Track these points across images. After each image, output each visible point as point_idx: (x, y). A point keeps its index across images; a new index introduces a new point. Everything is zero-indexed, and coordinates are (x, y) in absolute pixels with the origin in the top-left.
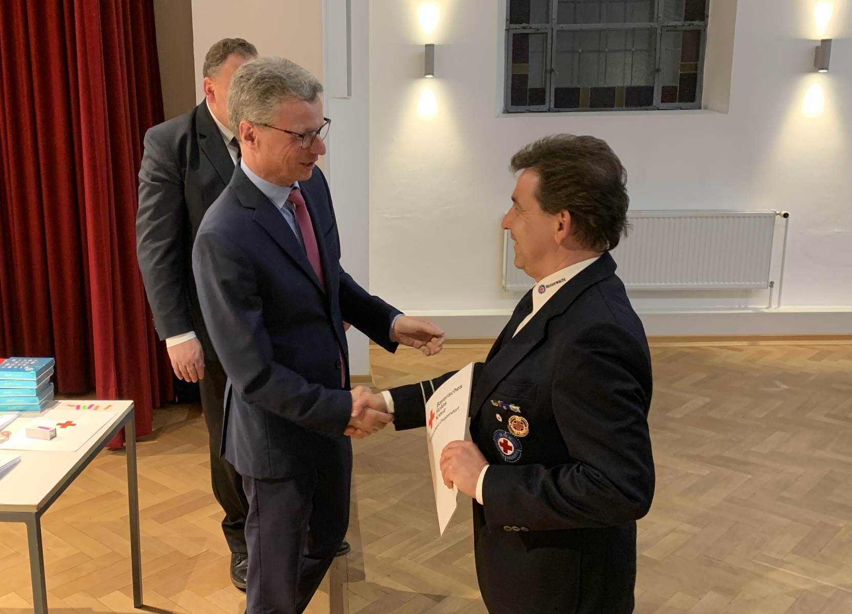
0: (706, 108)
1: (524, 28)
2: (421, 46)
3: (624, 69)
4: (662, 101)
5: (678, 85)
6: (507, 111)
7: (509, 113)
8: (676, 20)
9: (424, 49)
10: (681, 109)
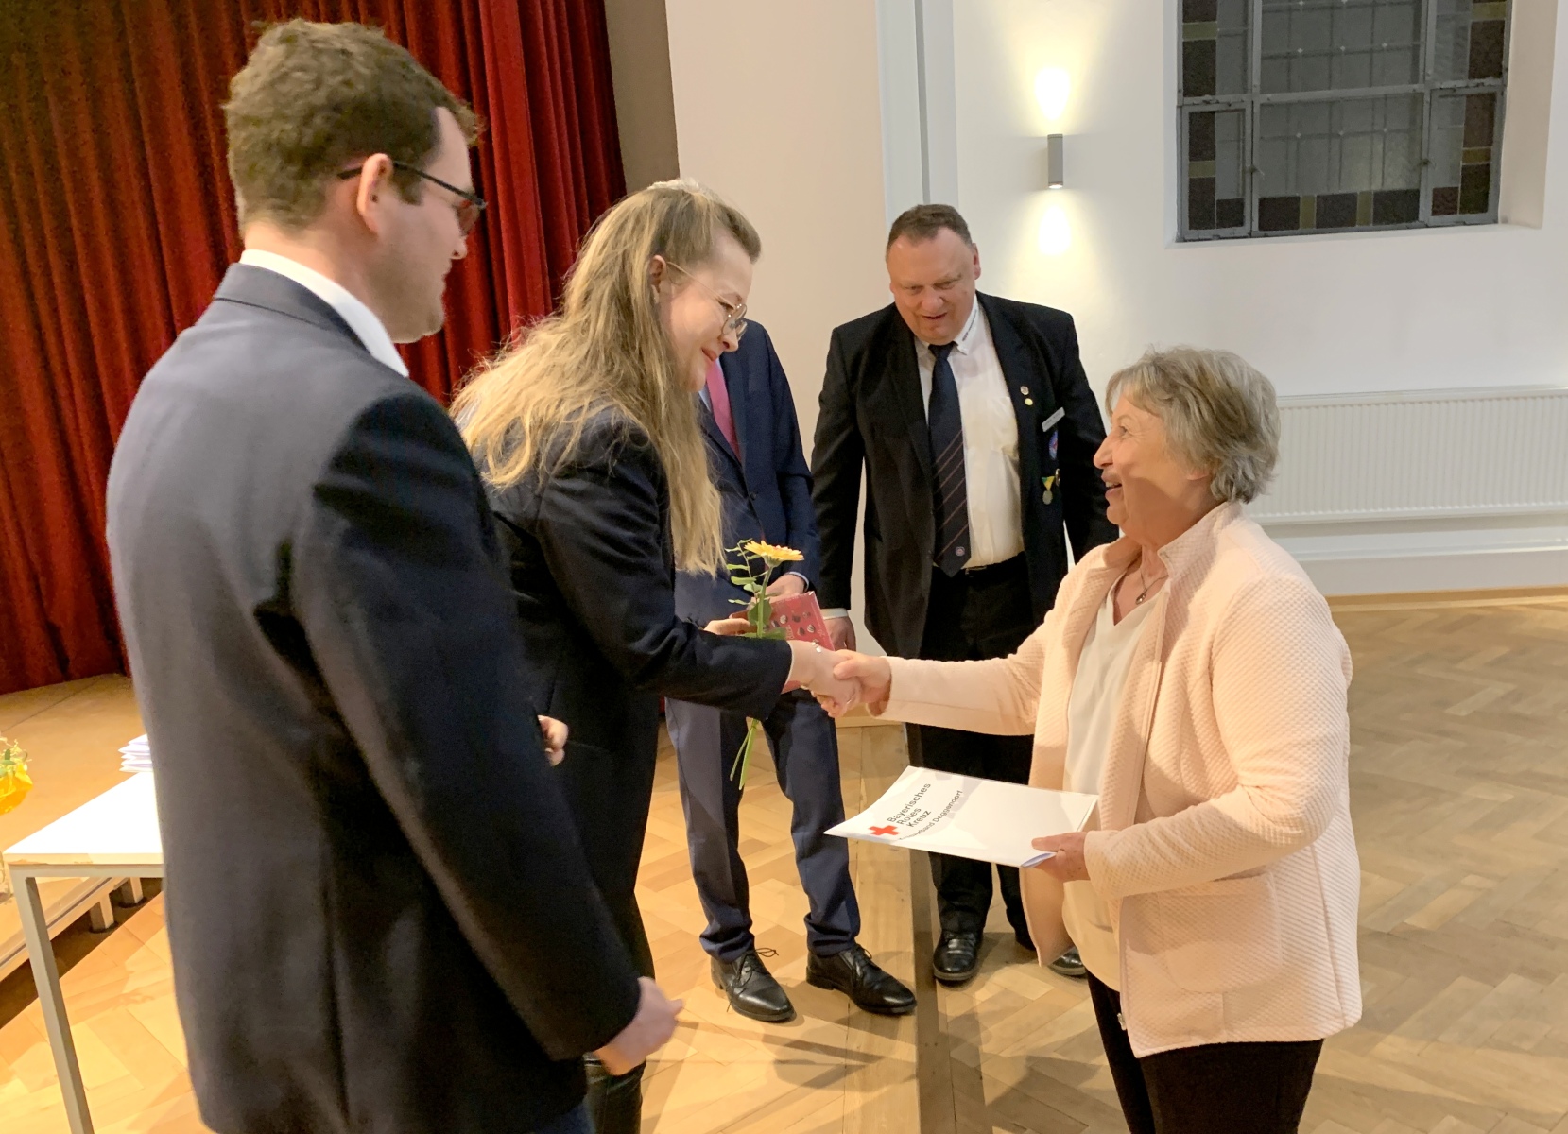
0: (1505, 221)
1: (1207, 103)
2: (1041, 138)
3: (1371, 164)
4: (1434, 213)
5: (1460, 186)
6: (1182, 239)
7: (1185, 241)
8: (1454, 79)
9: (1046, 143)
10: (1465, 224)
